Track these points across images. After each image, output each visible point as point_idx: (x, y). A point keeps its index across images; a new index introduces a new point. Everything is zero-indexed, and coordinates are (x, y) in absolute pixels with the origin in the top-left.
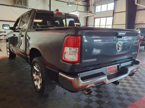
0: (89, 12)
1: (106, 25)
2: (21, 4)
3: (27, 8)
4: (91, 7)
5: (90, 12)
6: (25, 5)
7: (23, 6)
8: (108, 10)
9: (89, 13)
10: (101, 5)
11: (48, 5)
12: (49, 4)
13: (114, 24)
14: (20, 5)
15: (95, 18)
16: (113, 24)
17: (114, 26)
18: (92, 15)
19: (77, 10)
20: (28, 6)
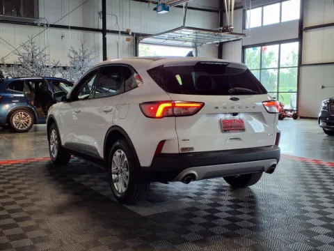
0: (222, 28)
1: (279, 68)
2: (19, 14)
3: (36, 25)
4: (227, 14)
5: (227, 30)
6: (28, 16)
7: (23, 18)
8: (283, 21)
9: (223, 31)
10: (262, 6)
11: (99, 13)
12: (101, 9)
13: (303, 63)
14: (15, 17)
15: (244, 48)
16: (300, 64)
17: (303, 69)
18: (232, 37)
19: (186, 25)
20: (38, 18)
